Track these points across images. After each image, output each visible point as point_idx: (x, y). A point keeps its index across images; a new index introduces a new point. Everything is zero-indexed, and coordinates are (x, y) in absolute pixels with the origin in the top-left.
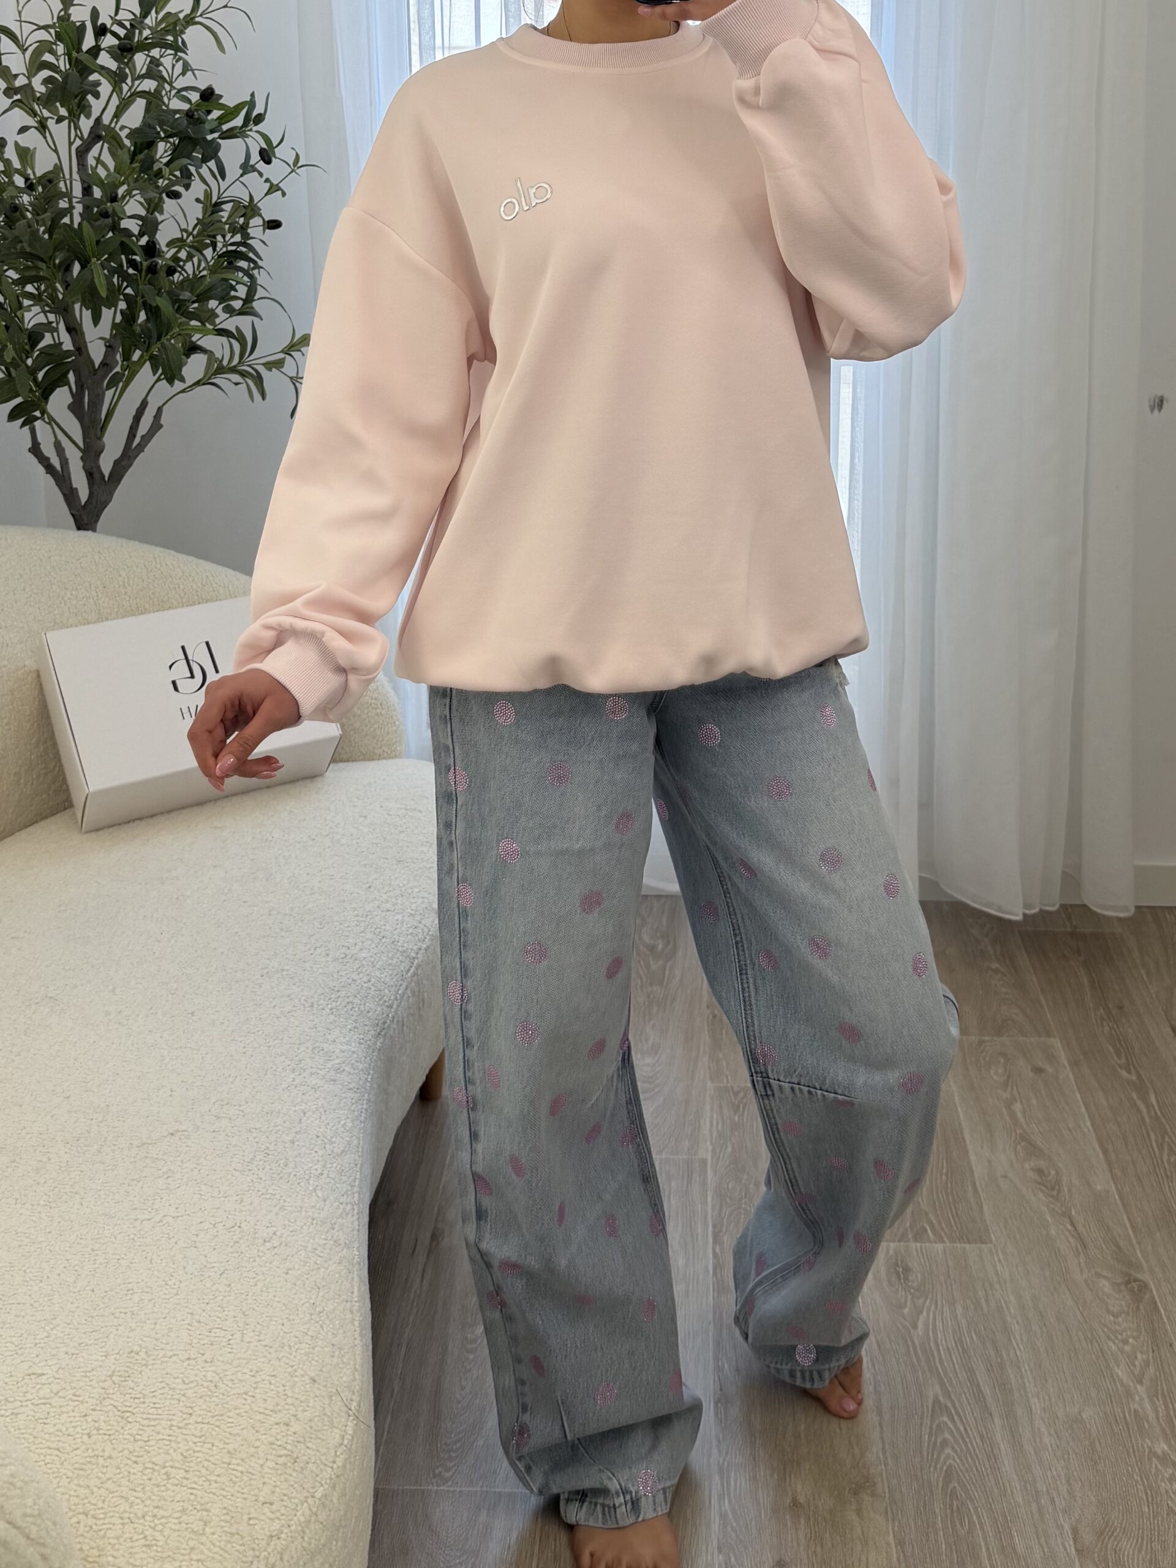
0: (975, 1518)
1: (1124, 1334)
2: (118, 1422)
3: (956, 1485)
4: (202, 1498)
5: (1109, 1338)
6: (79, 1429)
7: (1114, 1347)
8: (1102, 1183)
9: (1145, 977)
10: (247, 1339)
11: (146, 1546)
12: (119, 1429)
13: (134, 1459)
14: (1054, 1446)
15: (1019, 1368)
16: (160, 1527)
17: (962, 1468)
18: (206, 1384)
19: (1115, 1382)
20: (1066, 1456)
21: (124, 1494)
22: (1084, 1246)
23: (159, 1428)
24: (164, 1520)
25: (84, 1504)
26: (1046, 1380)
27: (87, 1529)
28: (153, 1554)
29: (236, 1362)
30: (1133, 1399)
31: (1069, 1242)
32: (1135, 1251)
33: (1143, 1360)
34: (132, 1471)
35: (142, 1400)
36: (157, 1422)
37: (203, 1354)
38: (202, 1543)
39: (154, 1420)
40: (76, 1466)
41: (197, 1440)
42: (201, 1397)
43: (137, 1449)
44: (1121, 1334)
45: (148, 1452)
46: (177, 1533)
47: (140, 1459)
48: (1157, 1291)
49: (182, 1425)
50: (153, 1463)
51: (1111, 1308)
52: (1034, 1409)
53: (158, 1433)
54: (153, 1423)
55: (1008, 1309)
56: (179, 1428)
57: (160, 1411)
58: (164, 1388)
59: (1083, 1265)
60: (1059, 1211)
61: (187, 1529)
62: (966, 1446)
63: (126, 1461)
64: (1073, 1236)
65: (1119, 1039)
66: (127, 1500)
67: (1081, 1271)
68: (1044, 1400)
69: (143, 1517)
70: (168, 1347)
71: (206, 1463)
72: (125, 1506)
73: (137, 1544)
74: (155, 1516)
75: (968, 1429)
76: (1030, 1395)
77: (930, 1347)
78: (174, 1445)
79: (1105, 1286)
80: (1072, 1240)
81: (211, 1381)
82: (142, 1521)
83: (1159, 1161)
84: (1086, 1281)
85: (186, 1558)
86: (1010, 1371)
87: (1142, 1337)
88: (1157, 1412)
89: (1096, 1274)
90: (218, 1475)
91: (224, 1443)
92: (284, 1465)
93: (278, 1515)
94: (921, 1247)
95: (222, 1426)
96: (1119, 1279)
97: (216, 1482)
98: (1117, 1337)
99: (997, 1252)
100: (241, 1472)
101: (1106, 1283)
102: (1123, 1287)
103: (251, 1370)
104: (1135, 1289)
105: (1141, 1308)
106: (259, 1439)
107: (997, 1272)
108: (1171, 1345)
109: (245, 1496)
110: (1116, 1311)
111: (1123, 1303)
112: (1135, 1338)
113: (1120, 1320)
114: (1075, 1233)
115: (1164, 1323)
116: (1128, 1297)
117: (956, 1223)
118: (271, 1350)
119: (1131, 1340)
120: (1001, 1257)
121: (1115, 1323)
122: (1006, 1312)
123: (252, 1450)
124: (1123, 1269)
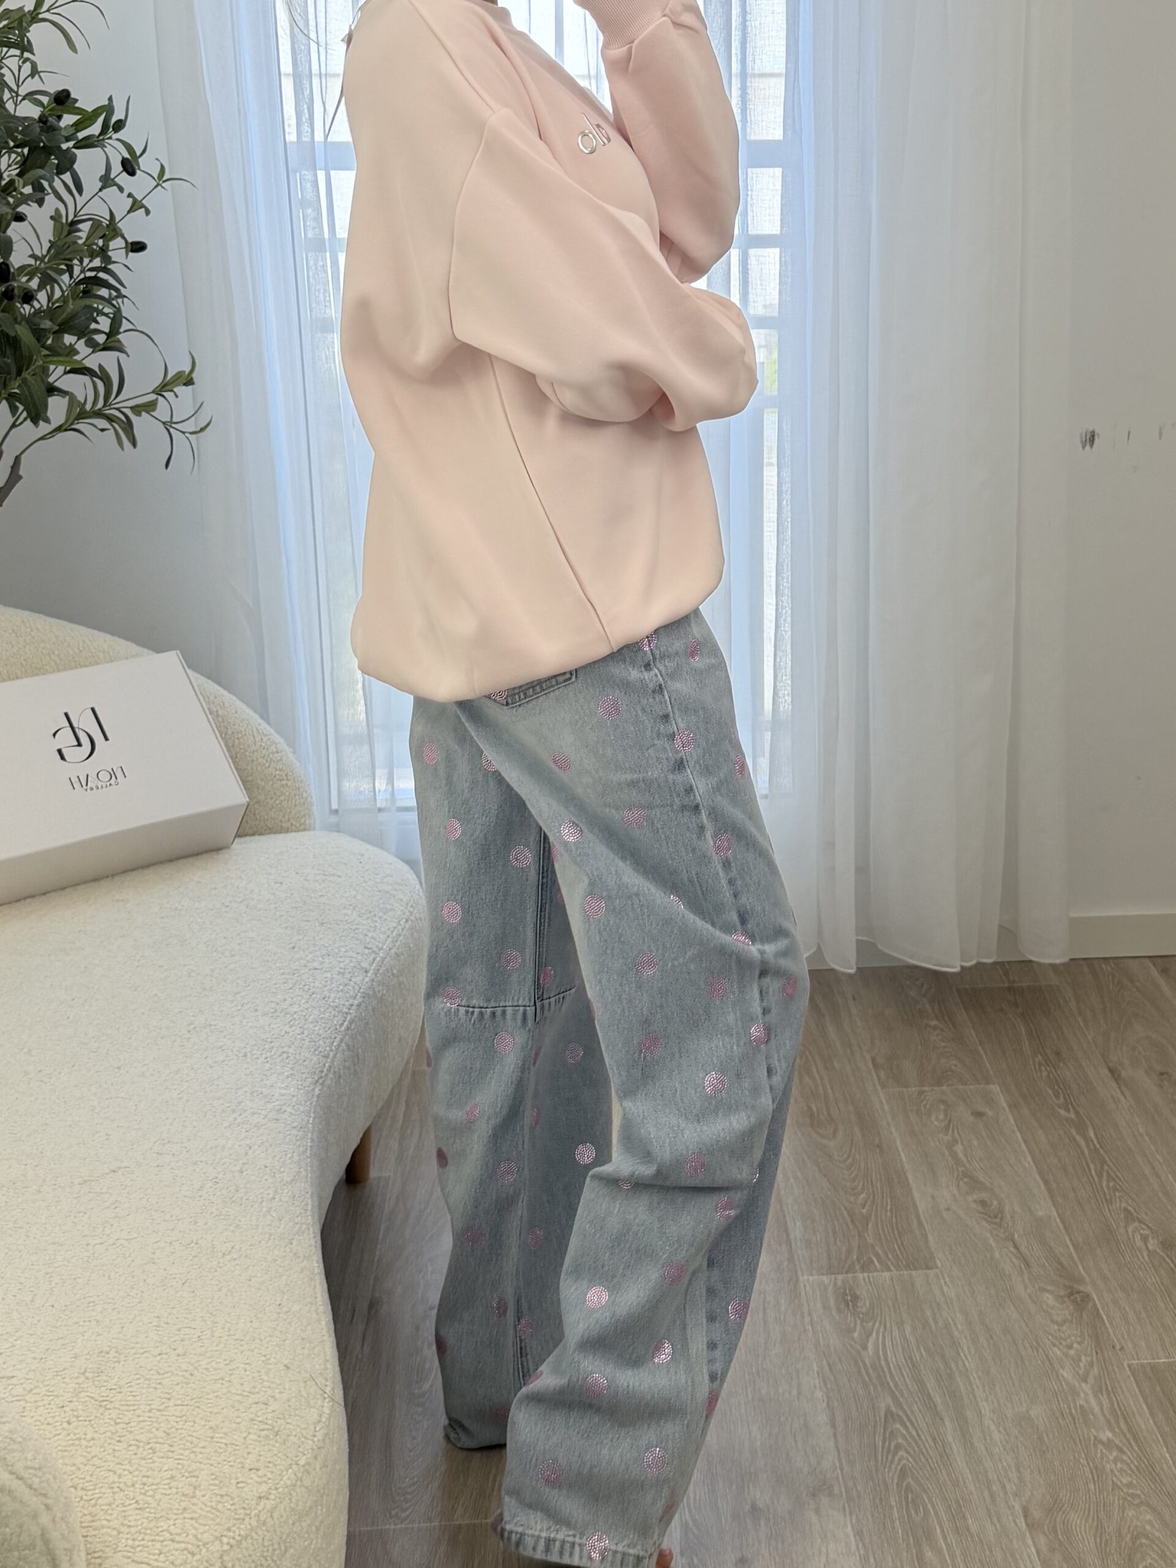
0: (929, 1506)
1: (1069, 1341)
2: (98, 1410)
3: (910, 1480)
4: (189, 1466)
5: (1054, 1345)
6: (57, 1418)
7: (1058, 1352)
8: (1044, 1208)
9: (1082, 1024)
10: (217, 1334)
11: (137, 1509)
12: (98, 1415)
13: (118, 1439)
14: (1004, 1442)
15: (968, 1377)
16: (151, 1493)
17: (916, 1466)
18: (181, 1374)
19: (1061, 1382)
20: (1015, 1449)
21: (111, 1468)
22: (1028, 1265)
23: (138, 1412)
24: (154, 1487)
25: (72, 1479)
26: (994, 1385)
27: (78, 1499)
28: (146, 1515)
29: (209, 1354)
30: (1079, 1396)
31: (1013, 1263)
32: (1077, 1267)
33: (1087, 1362)
34: (117, 1448)
35: (118, 1390)
36: (135, 1407)
37: (175, 1350)
38: (194, 1504)
39: (134, 1405)
40: (59, 1448)
41: (179, 1419)
42: (178, 1384)
43: (120, 1430)
44: (1065, 1340)
45: (131, 1432)
46: (167, 1497)
47: (122, 1439)
48: (1099, 1300)
49: (162, 1407)
50: (137, 1441)
51: (1055, 1318)
52: (983, 1411)
53: (139, 1416)
54: (132, 1408)
55: (955, 1324)
56: (159, 1410)
57: (138, 1398)
58: (139, 1379)
59: (1027, 1281)
60: (1003, 1236)
61: (177, 1493)
62: (919, 1447)
63: (109, 1441)
64: (1016, 1258)
65: (1057, 1081)
66: (115, 1473)
67: (1026, 1288)
68: (993, 1402)
69: (133, 1485)
70: (138, 1345)
71: (189, 1438)
72: (112, 1478)
73: (130, 1507)
74: (144, 1484)
75: (920, 1432)
76: (979, 1399)
77: (880, 1364)
78: (155, 1425)
79: (1049, 1299)
80: (1014, 1260)
81: (186, 1371)
82: (132, 1489)
83: (1099, 1187)
84: (1030, 1296)
85: (180, 1516)
86: (958, 1379)
87: (1086, 1342)
89: (1040, 1288)
90: (203, 1447)
91: (206, 1421)
92: (267, 1437)
93: (265, 1479)
94: (869, 1277)
95: (202, 1407)
96: (1062, 1293)
97: (201, 1453)
98: (1061, 1343)
99: (943, 1276)
100: (226, 1444)
101: (1050, 1297)
102: (1066, 1299)
103: (225, 1360)
104: (1079, 1300)
105: (1085, 1316)
106: (239, 1417)
107: (943, 1293)
108: (1113, 1347)
109: (232, 1464)
110: (1059, 1320)
111: (1067, 1312)
112: (1079, 1343)
113: (1064, 1328)
114: (1019, 1255)
115: (1107, 1328)
116: (1071, 1307)
117: (901, 1253)
118: (242, 1343)
119: (1075, 1345)
120: (947, 1279)
121: (1059, 1331)
122: (954, 1329)
123: (234, 1426)
124: (1067, 1283)
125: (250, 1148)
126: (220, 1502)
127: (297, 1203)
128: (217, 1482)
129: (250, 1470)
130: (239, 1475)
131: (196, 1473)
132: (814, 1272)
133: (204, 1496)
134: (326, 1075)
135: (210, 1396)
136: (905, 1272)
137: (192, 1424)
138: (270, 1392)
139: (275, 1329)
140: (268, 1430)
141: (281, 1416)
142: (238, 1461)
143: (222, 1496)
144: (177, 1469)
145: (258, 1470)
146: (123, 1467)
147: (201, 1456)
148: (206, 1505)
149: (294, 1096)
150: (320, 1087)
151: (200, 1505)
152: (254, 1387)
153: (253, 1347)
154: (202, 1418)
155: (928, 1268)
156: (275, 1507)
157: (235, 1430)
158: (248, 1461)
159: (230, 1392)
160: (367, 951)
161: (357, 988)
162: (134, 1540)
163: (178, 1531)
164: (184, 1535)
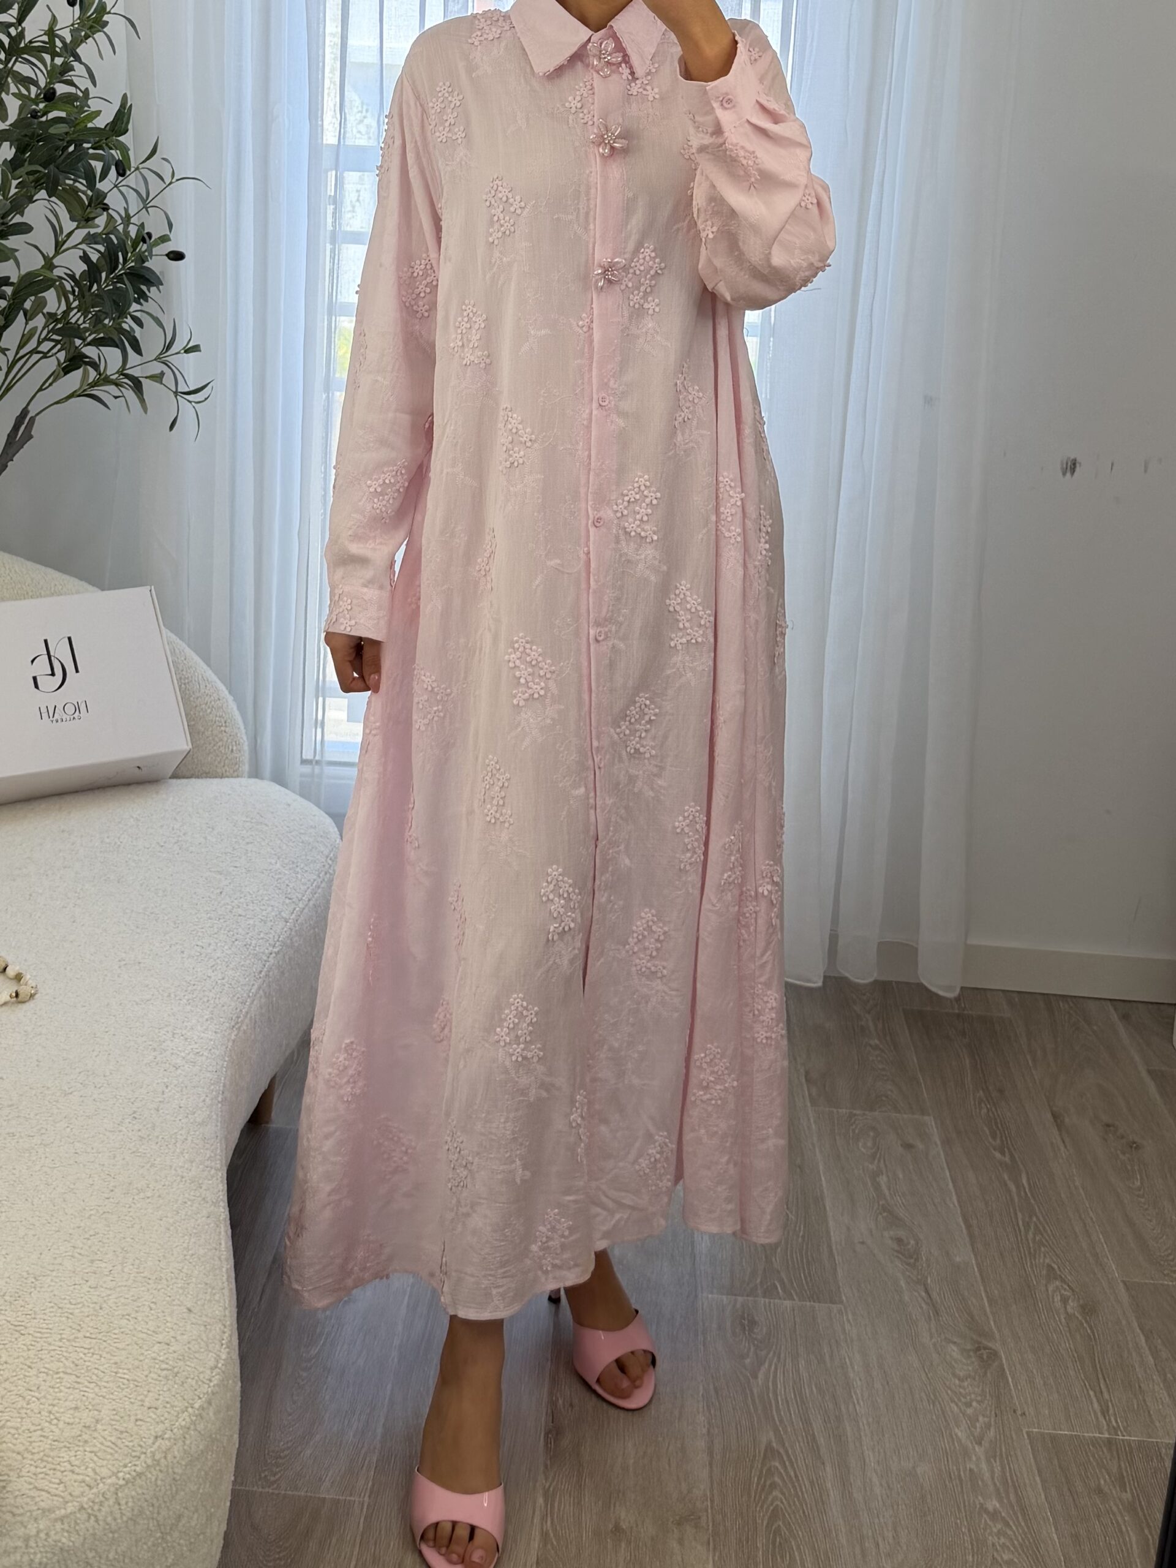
0: (797, 1555)
1: (968, 1398)
5: (952, 1401)
7: (955, 1409)
8: (963, 1255)
14: (884, 1496)
15: (857, 1422)
17: (788, 1509)
19: (953, 1441)
20: (895, 1506)
22: (937, 1313)
26: (883, 1434)
28: (50, 1444)
29: (118, 1289)
30: (970, 1459)
31: (921, 1307)
32: (988, 1321)
33: (985, 1423)
37: (87, 1281)
41: (87, 1351)
42: (89, 1317)
44: (965, 1397)
46: (70, 1427)
48: (1007, 1359)
49: (72, 1338)
50: (48, 1369)
51: (957, 1372)
52: (868, 1460)
55: (852, 1364)
56: (71, 1341)
59: (933, 1330)
60: (916, 1279)
61: (79, 1424)
64: (926, 1303)
65: (996, 1121)
67: (931, 1338)
68: (879, 1453)
75: (799, 1474)
76: (865, 1447)
77: (769, 1398)
79: (954, 1351)
80: (924, 1306)
83: (1024, 1239)
84: (935, 1345)
86: (847, 1422)
87: (986, 1402)
88: (992, 1472)
89: (946, 1338)
90: (107, 1382)
91: (112, 1355)
92: (166, 1377)
93: (163, 1418)
94: (770, 1303)
95: (109, 1342)
96: (969, 1347)
97: (105, 1387)
98: (960, 1400)
99: (846, 1312)
100: (128, 1380)
101: (955, 1348)
102: (972, 1353)
103: (133, 1296)
104: (985, 1357)
105: (989, 1374)
106: (142, 1354)
107: (844, 1330)
108: (1015, 1411)
109: (132, 1400)
110: (961, 1374)
111: (970, 1368)
112: (978, 1402)
113: (966, 1384)
114: (929, 1301)
115: (1010, 1390)
116: (976, 1363)
117: (807, 1283)
118: (150, 1282)
119: (974, 1404)
120: (850, 1317)
121: (960, 1387)
122: (850, 1369)
123: (137, 1363)
124: (975, 1337)
125: (167, 1087)
126: (120, 1438)
127: (208, 1146)
128: (117, 1418)
129: (149, 1408)
130: (138, 1412)
131: (98, 1407)
132: (715, 1291)
133: (105, 1430)
134: (242, 1022)
135: (116, 1331)
136: (808, 1303)
137: (98, 1357)
138: (172, 1333)
139: (180, 1270)
140: (168, 1370)
141: (180, 1357)
142: (139, 1398)
143: (122, 1432)
144: (81, 1401)
145: (156, 1408)
146: (33, 1393)
147: (105, 1390)
148: (105, 1439)
149: (211, 1040)
150: (236, 1032)
151: (102, 1440)
152: (159, 1327)
153: (159, 1287)
154: (107, 1353)
155: (832, 1302)
156: (169, 1449)
157: (138, 1367)
158: (147, 1399)
159: (135, 1329)
160: (287, 901)
161: (277, 937)
162: (36, 1467)
163: (77, 1463)
164: (83, 1468)
